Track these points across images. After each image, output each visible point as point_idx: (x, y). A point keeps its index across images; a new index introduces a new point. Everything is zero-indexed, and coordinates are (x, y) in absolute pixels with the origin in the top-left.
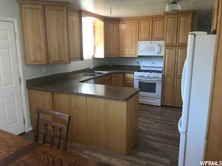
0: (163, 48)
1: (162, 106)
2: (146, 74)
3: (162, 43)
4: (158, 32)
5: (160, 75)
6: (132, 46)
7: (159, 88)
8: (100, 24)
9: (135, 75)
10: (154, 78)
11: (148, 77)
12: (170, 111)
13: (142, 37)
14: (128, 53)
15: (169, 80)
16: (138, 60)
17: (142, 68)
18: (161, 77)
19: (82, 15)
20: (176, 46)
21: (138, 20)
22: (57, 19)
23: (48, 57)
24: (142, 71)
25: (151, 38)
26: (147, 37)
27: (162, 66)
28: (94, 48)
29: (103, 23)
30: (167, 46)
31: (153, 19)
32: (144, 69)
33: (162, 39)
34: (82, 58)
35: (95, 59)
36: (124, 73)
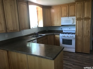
0: (75, 20)
1: (76, 52)
2: (66, 35)
3: (75, 18)
4: (72, 12)
5: (74, 36)
6: (58, 20)
7: (74, 42)
8: (40, 9)
9: (60, 35)
10: (71, 37)
11: (68, 36)
12: (81, 56)
13: (63, 15)
14: (56, 24)
15: (79, 38)
16: (61, 27)
17: (64, 32)
18: (75, 36)
19: (29, 4)
20: (83, 19)
21: (60, 6)
22: (11, 5)
23: (6, 28)
24: (64, 33)
25: (68, 15)
26: (66, 15)
27: (75, 30)
28: (38, 22)
29: (42, 9)
30: (77, 19)
31: (69, 5)
32: (65, 32)
33: (74, 16)
34: (30, 28)
35: (38, 28)
36: (54, 35)
